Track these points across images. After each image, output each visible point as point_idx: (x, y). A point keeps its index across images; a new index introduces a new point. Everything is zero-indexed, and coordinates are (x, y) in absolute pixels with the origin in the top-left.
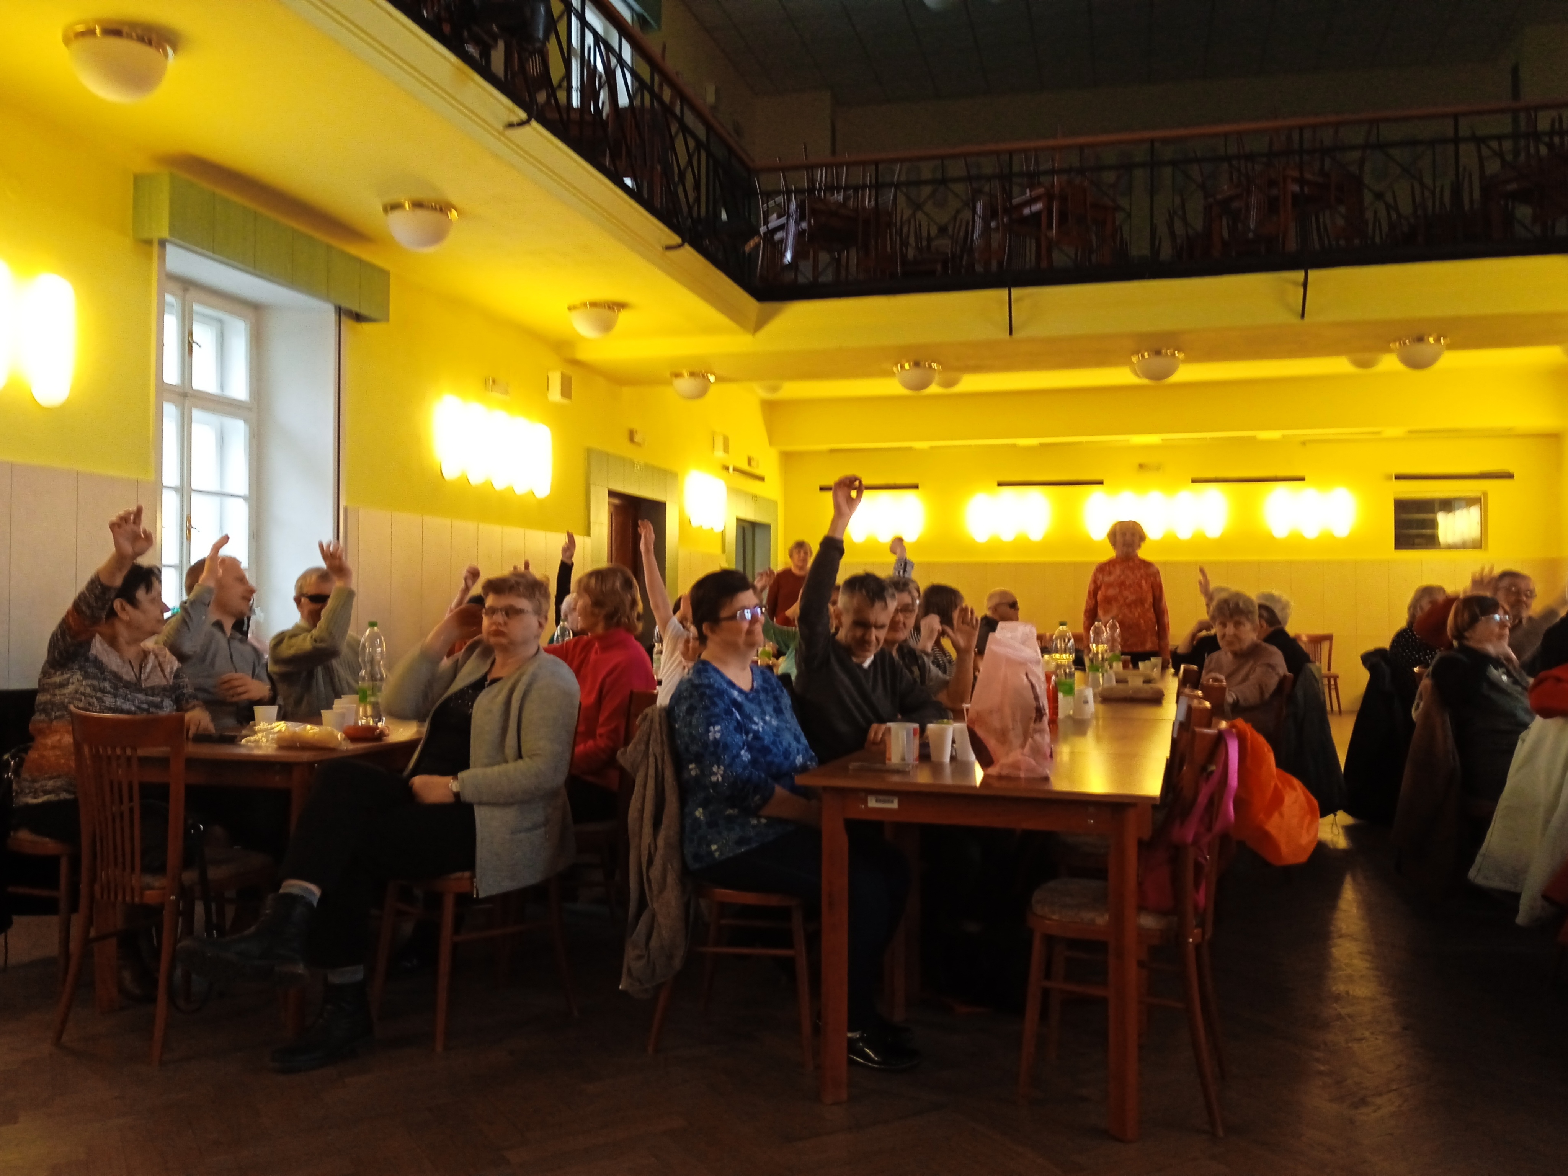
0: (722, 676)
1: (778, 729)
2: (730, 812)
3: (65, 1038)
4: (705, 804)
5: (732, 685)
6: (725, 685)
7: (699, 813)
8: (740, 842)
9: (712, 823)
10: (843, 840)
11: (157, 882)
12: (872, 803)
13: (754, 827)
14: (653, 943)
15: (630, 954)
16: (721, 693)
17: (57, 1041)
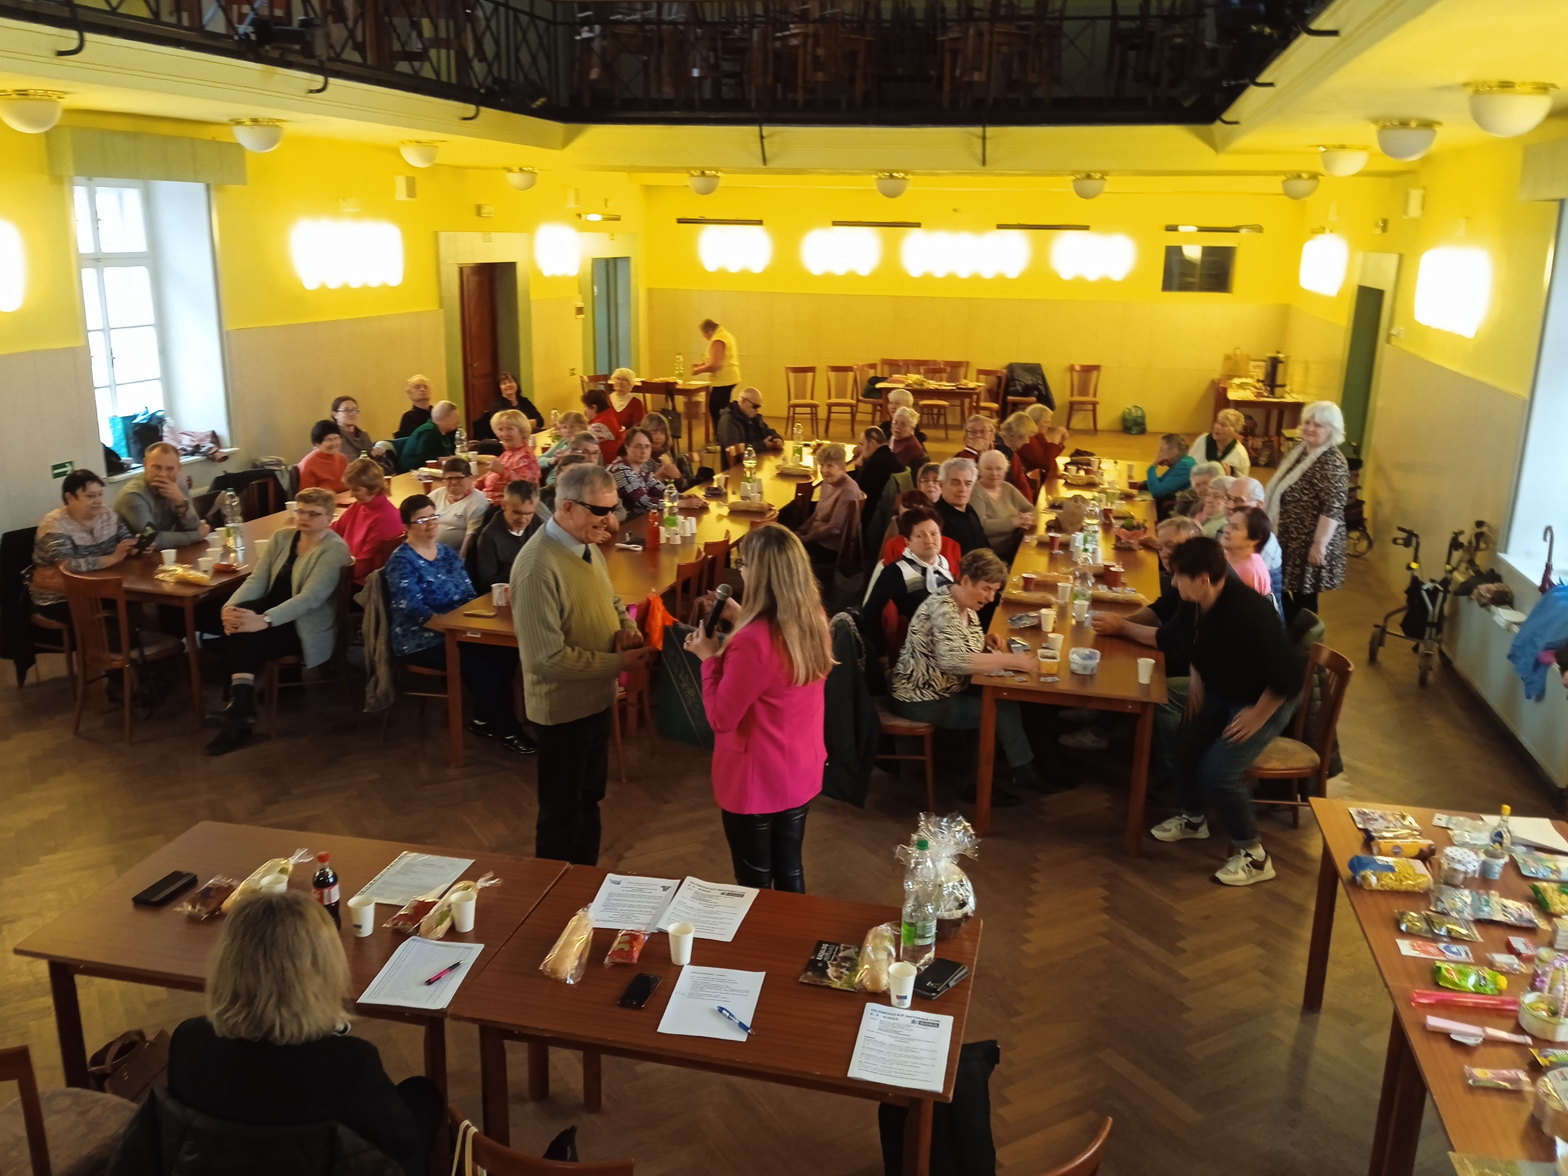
0: (415, 553)
1: (445, 581)
2: (414, 628)
3: (82, 728)
4: (400, 625)
5: (420, 557)
6: (414, 558)
7: (398, 629)
8: (419, 646)
9: (404, 635)
10: (457, 651)
11: (119, 657)
12: (469, 635)
13: (426, 638)
14: (378, 691)
15: (369, 696)
16: (411, 563)
17: (76, 732)
